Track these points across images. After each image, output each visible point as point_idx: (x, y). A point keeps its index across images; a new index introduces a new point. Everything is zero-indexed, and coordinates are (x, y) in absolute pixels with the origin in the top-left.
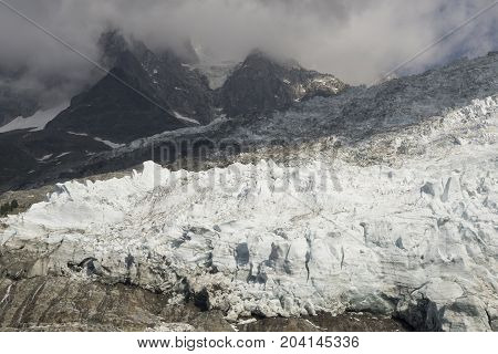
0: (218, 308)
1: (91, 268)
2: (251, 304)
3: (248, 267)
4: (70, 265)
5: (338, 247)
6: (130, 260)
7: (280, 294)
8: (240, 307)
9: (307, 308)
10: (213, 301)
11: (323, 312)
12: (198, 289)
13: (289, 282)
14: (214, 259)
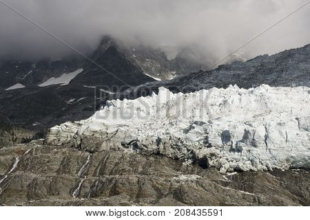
0: (214, 167)
1: (136, 146)
2: (234, 164)
3: (229, 143)
4: (123, 145)
5: (284, 132)
6: (159, 141)
7: (251, 158)
8: (227, 165)
9: (267, 166)
10: (211, 163)
11: (276, 168)
12: (201, 156)
13: (255, 151)
14: (209, 139)
